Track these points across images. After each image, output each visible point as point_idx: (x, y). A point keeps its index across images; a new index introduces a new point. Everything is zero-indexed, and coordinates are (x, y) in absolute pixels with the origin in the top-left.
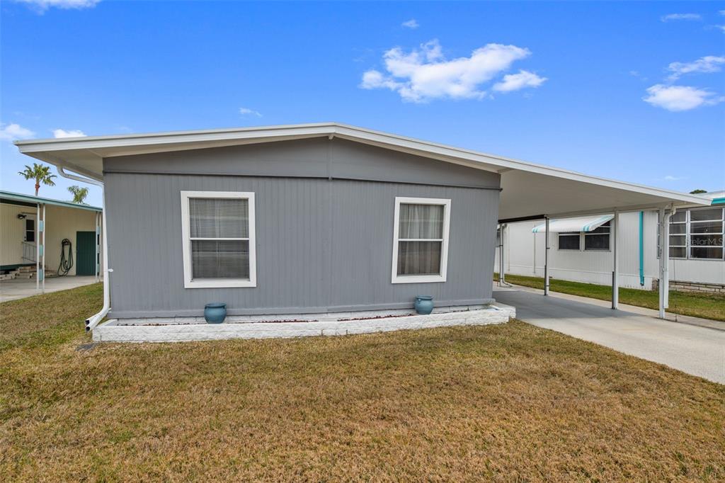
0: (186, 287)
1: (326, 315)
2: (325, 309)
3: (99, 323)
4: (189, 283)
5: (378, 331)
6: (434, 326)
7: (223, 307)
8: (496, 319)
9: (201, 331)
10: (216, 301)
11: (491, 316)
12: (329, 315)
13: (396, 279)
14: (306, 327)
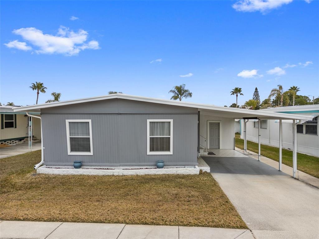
0: (68, 154)
1: (119, 167)
2: (119, 164)
3: (39, 167)
4: (69, 153)
5: (136, 174)
6: (161, 174)
7: (80, 162)
8: (192, 172)
9: (71, 171)
10: (79, 160)
11: (189, 171)
12: (121, 167)
13: (149, 153)
14: (107, 172)
